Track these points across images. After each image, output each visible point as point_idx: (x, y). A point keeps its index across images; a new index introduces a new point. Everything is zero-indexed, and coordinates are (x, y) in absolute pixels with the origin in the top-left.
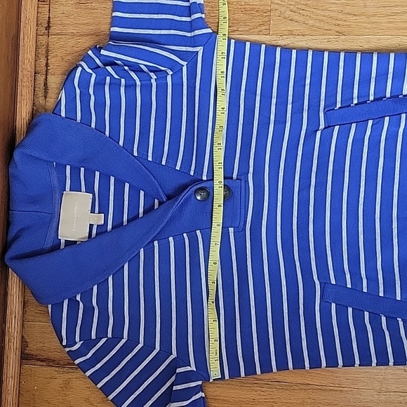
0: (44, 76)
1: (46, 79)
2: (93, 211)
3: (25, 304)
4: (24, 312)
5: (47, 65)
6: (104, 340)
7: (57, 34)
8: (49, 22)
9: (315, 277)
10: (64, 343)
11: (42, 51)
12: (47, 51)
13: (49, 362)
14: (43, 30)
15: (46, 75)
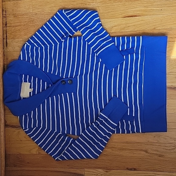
0: (6, 40)
1: (6, 41)
2: (31, 88)
3: (5, 110)
4: (5, 112)
5: (6, 36)
6: (36, 128)
7: (9, 26)
8: (6, 23)
9: (98, 107)
10: (24, 129)
11: (5, 32)
12: (6, 32)
13: (13, 127)
14: (4, 26)
15: (7, 39)
